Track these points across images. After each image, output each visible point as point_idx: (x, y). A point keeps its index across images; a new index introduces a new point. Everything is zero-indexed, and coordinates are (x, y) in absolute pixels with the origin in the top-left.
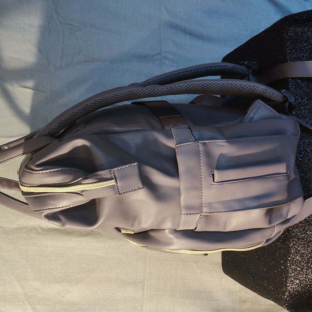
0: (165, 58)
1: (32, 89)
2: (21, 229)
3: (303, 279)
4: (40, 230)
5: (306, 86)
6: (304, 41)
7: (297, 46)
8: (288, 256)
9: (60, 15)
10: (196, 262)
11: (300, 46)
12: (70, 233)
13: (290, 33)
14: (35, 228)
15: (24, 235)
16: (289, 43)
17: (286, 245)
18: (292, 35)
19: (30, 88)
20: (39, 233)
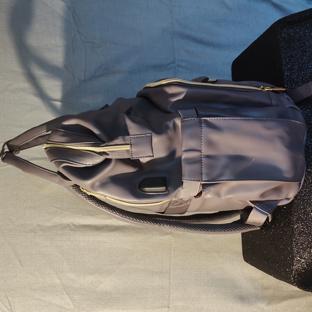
0: (178, 66)
1: (61, 102)
2: (56, 226)
3: (308, 258)
4: (73, 227)
5: (300, 81)
6: (297, 40)
7: (290, 46)
8: (293, 237)
9: (82, 34)
10: (218, 252)
11: (293, 45)
12: (100, 228)
13: (283, 34)
14: (68, 225)
15: (59, 232)
16: (283, 44)
17: (290, 227)
18: (286, 36)
19: (58, 101)
20: (72, 230)
